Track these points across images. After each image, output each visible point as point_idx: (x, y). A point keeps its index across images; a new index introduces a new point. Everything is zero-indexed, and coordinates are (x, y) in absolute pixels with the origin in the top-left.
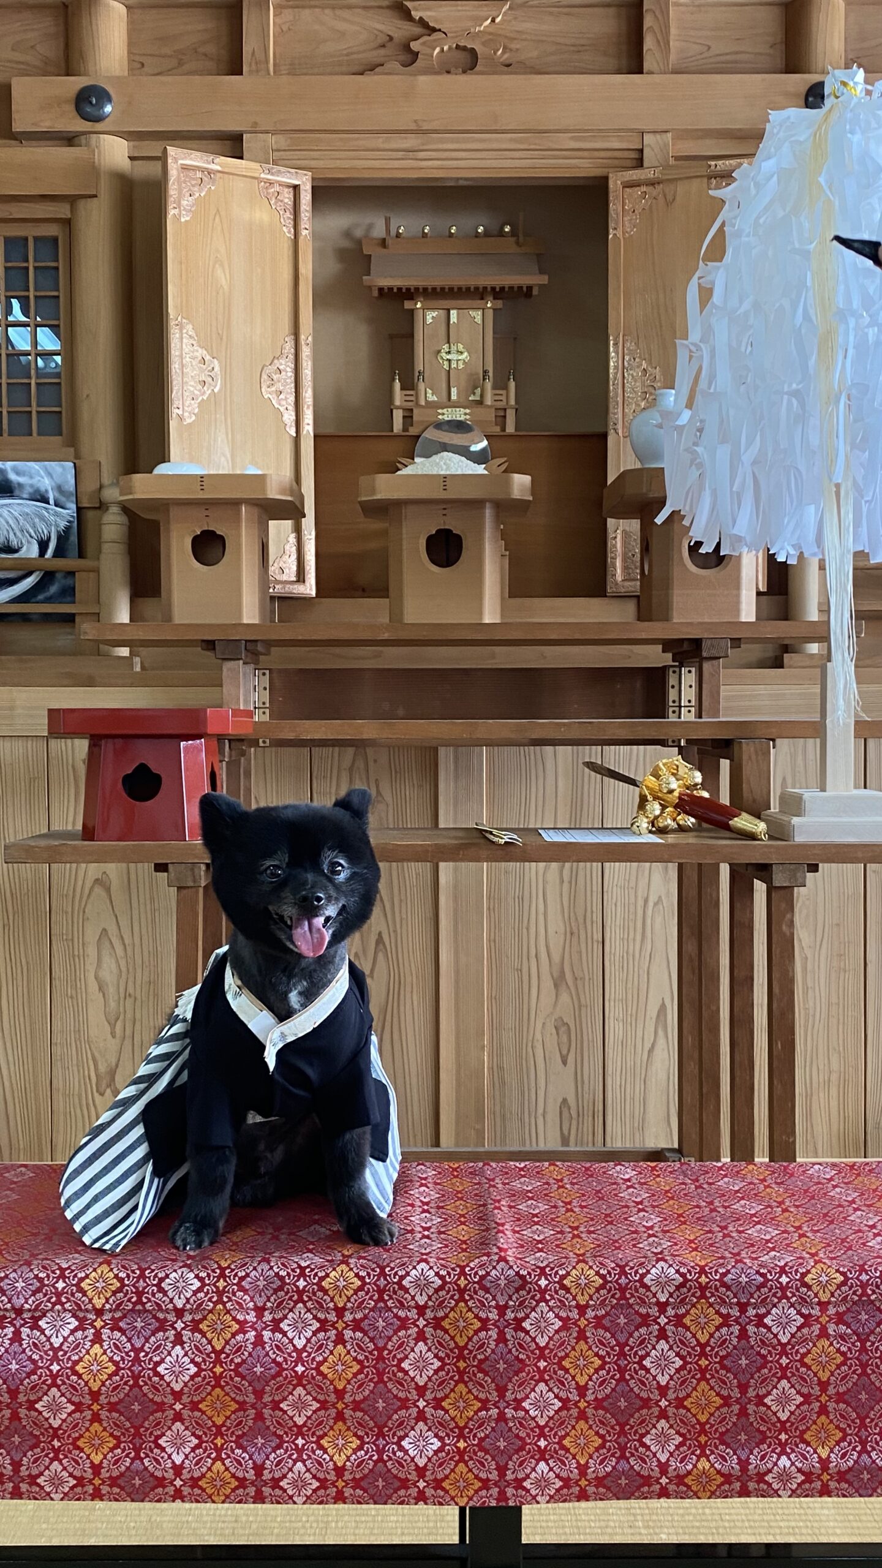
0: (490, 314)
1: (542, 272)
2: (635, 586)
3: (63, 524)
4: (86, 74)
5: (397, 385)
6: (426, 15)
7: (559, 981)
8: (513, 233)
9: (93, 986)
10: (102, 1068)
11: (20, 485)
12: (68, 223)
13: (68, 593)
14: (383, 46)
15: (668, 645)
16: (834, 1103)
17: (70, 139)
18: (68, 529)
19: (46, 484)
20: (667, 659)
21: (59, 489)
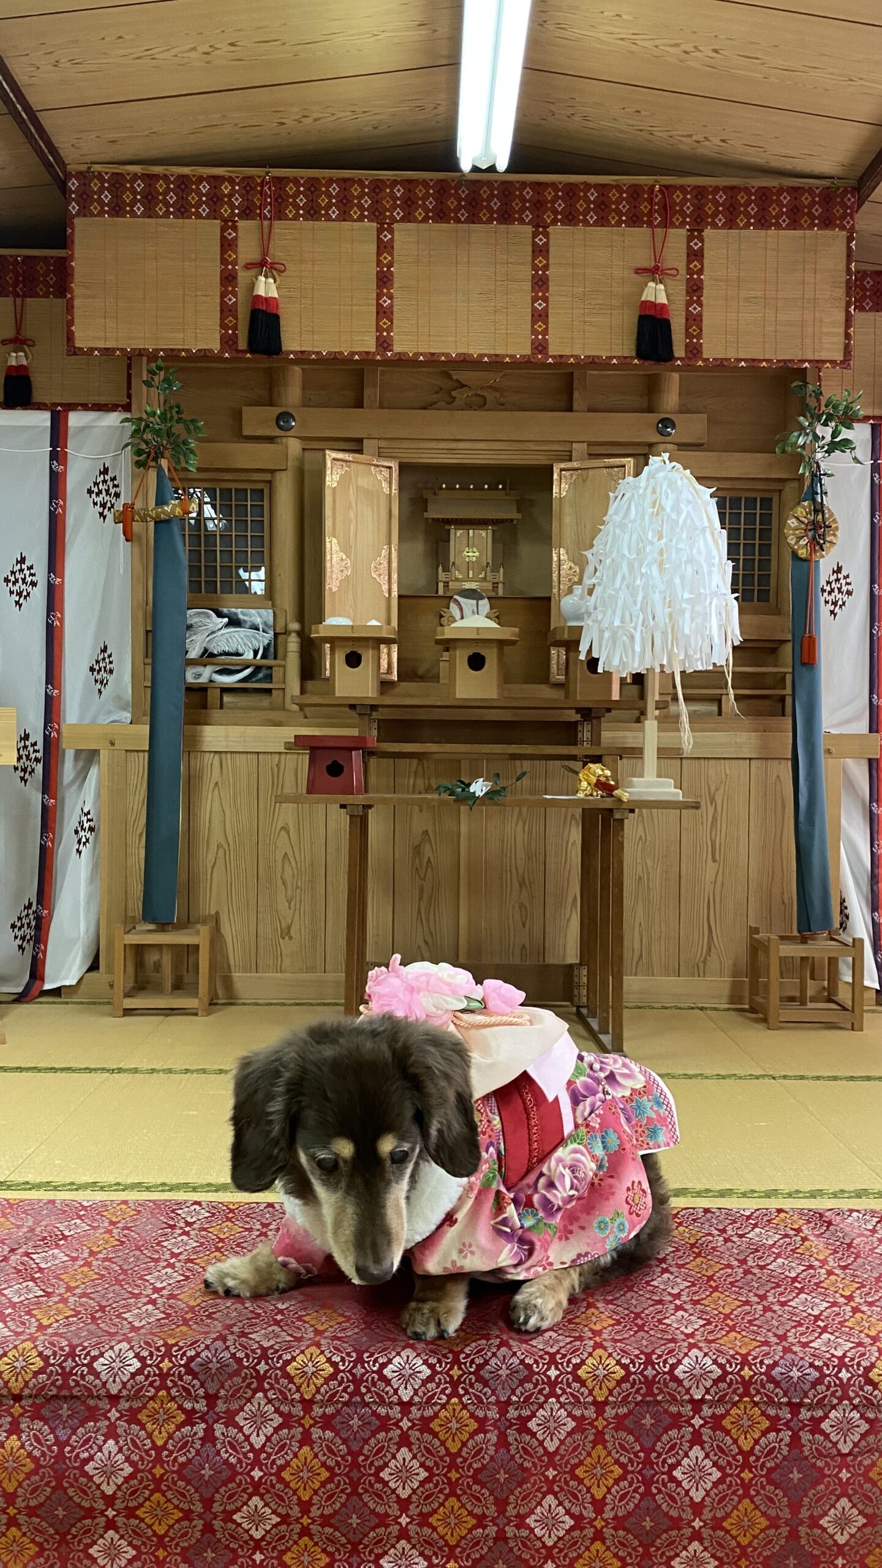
0: (490, 532)
1: (519, 511)
2: (562, 678)
3: (266, 642)
4: (282, 406)
5: (440, 568)
6: (460, 378)
7: (522, 884)
8: (503, 489)
9: (280, 882)
10: (284, 925)
11: (245, 621)
12: (270, 482)
13: (269, 678)
14: (437, 393)
15: (578, 710)
16: (663, 949)
17: (271, 439)
18: (269, 644)
19: (258, 621)
20: (578, 717)
21: (265, 623)
